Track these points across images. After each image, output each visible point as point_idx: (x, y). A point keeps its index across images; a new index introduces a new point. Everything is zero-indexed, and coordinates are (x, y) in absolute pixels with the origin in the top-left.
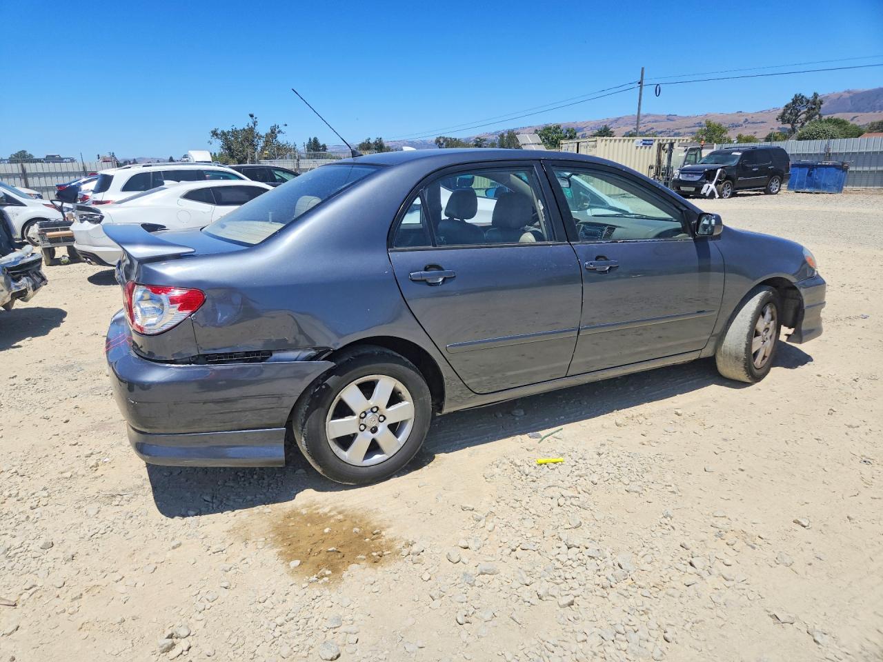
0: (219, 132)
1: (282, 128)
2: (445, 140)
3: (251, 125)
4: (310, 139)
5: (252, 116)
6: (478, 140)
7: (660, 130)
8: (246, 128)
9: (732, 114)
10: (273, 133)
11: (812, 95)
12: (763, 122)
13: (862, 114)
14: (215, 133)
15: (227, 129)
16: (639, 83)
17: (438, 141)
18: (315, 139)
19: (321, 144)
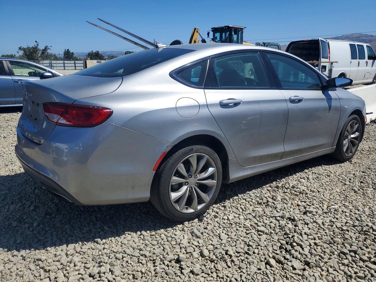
0: (22, 48)
1: (49, 47)
3: (36, 45)
4: (65, 50)
5: (36, 42)
8: (34, 47)
10: (46, 49)
14: (20, 48)
15: (25, 47)
18: (68, 50)
19: (71, 52)
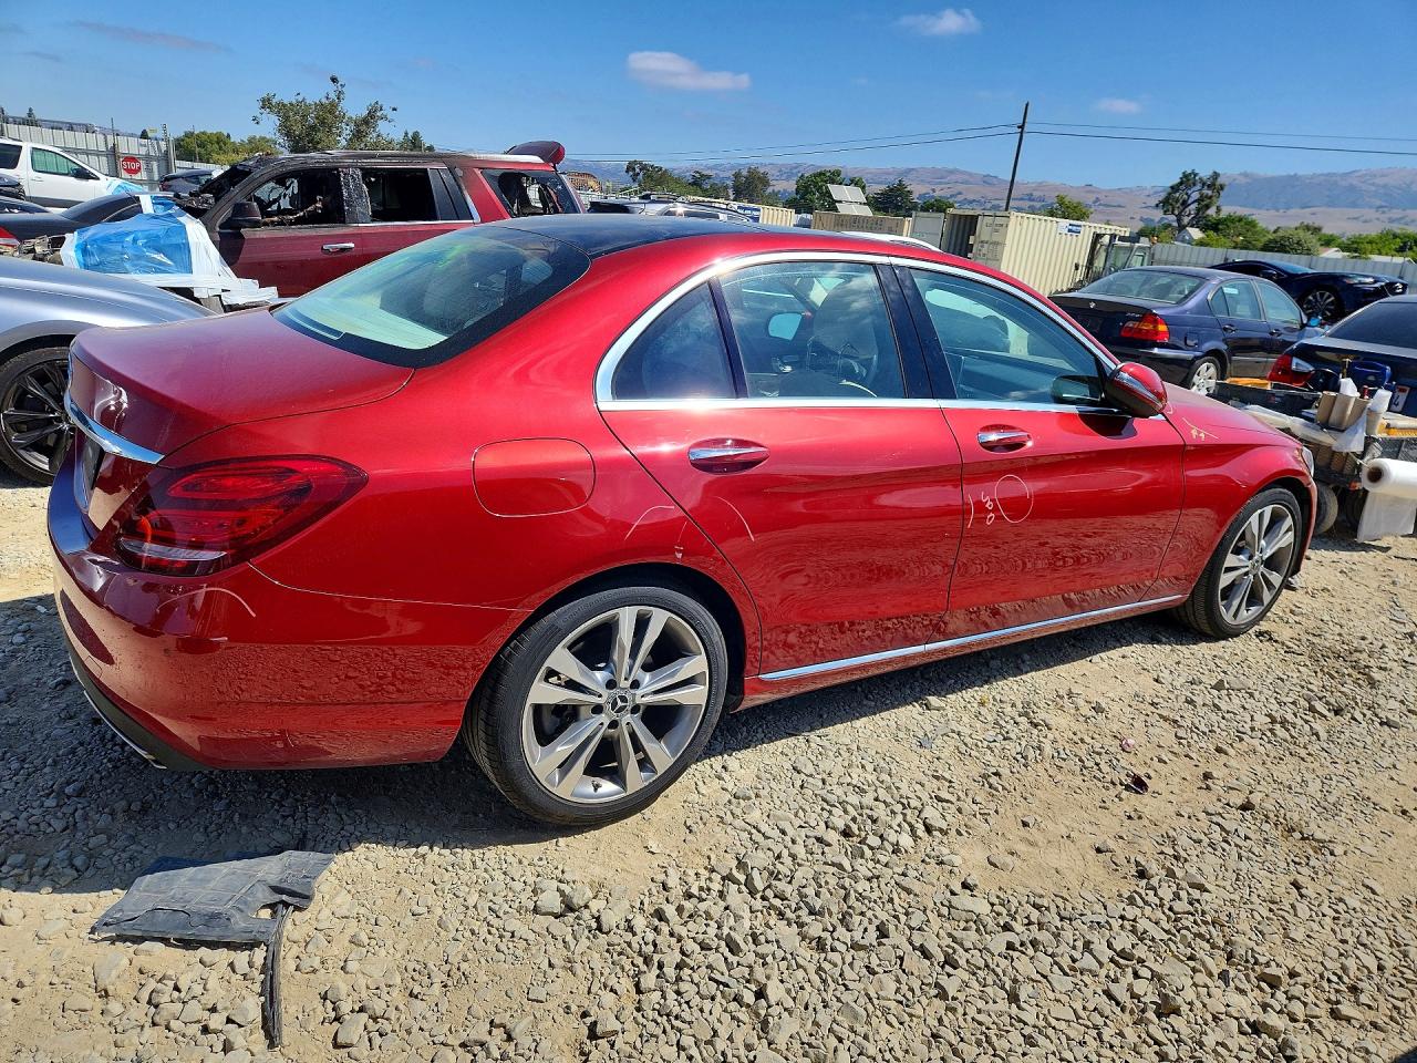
2: (644, 167)
6: (697, 175)
7: (971, 197)
9: (1078, 188)
11: (1210, 173)
12: (1120, 206)
13: (1259, 211)
16: (1019, 127)
17: (630, 168)
